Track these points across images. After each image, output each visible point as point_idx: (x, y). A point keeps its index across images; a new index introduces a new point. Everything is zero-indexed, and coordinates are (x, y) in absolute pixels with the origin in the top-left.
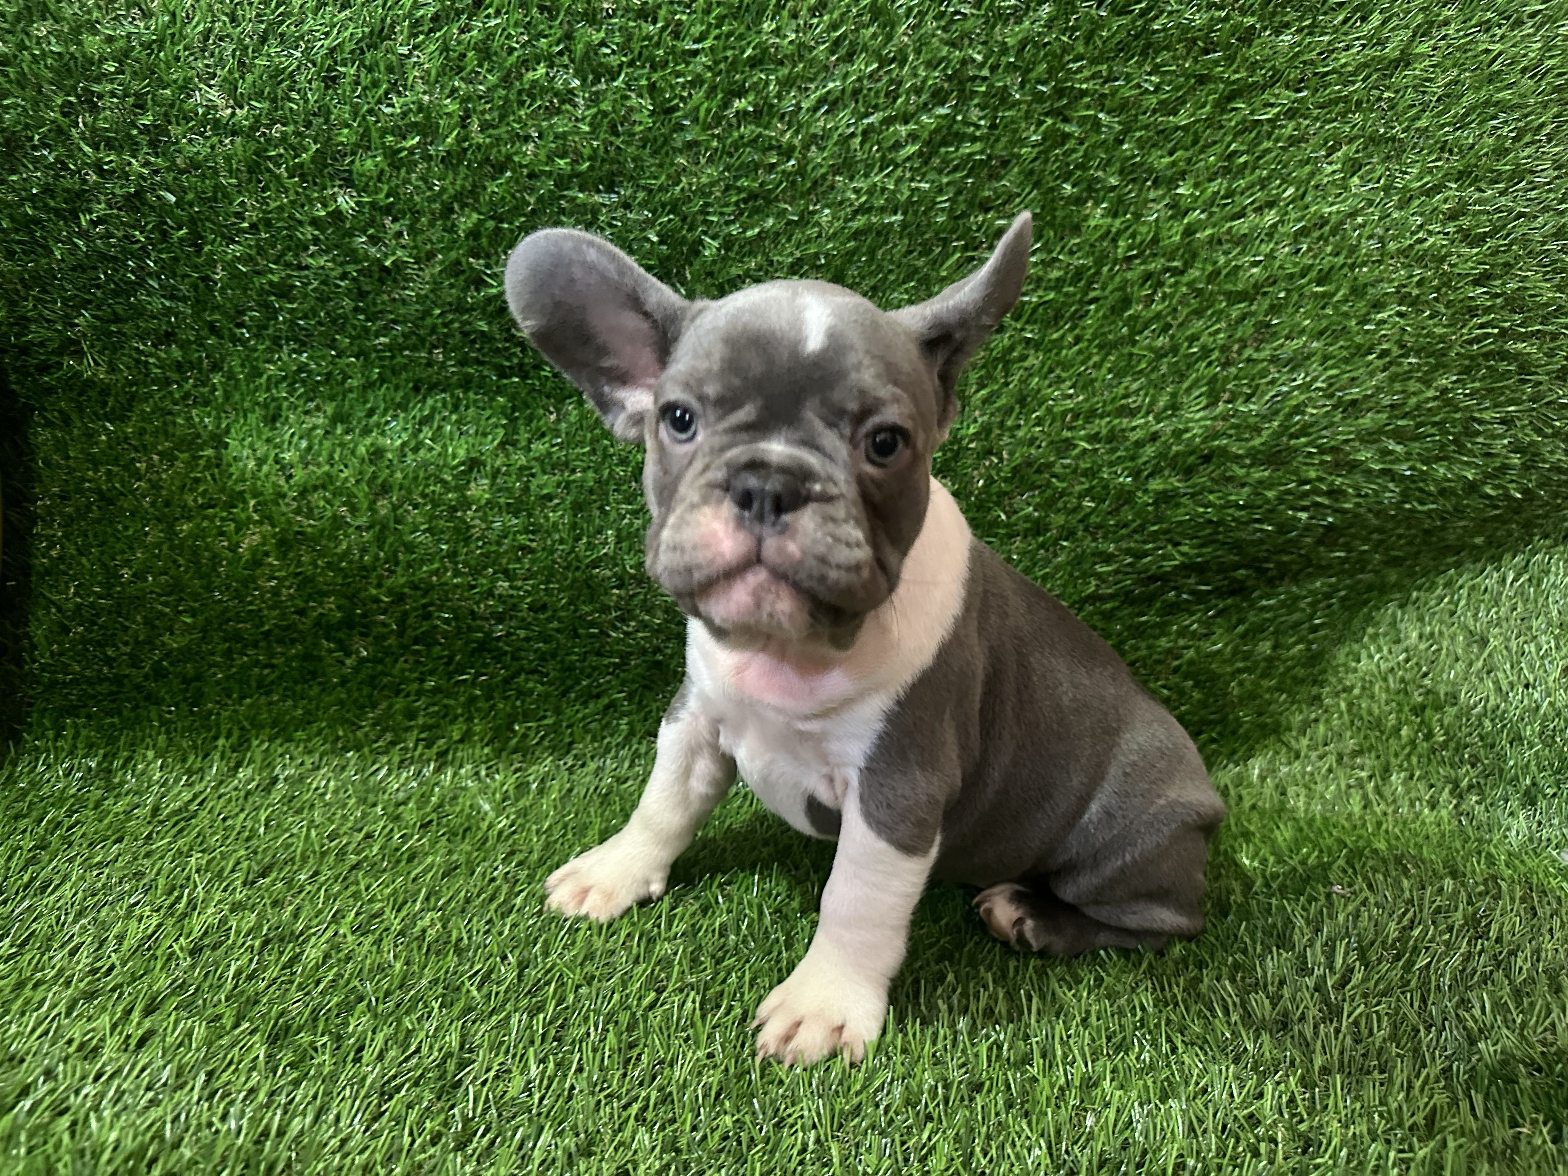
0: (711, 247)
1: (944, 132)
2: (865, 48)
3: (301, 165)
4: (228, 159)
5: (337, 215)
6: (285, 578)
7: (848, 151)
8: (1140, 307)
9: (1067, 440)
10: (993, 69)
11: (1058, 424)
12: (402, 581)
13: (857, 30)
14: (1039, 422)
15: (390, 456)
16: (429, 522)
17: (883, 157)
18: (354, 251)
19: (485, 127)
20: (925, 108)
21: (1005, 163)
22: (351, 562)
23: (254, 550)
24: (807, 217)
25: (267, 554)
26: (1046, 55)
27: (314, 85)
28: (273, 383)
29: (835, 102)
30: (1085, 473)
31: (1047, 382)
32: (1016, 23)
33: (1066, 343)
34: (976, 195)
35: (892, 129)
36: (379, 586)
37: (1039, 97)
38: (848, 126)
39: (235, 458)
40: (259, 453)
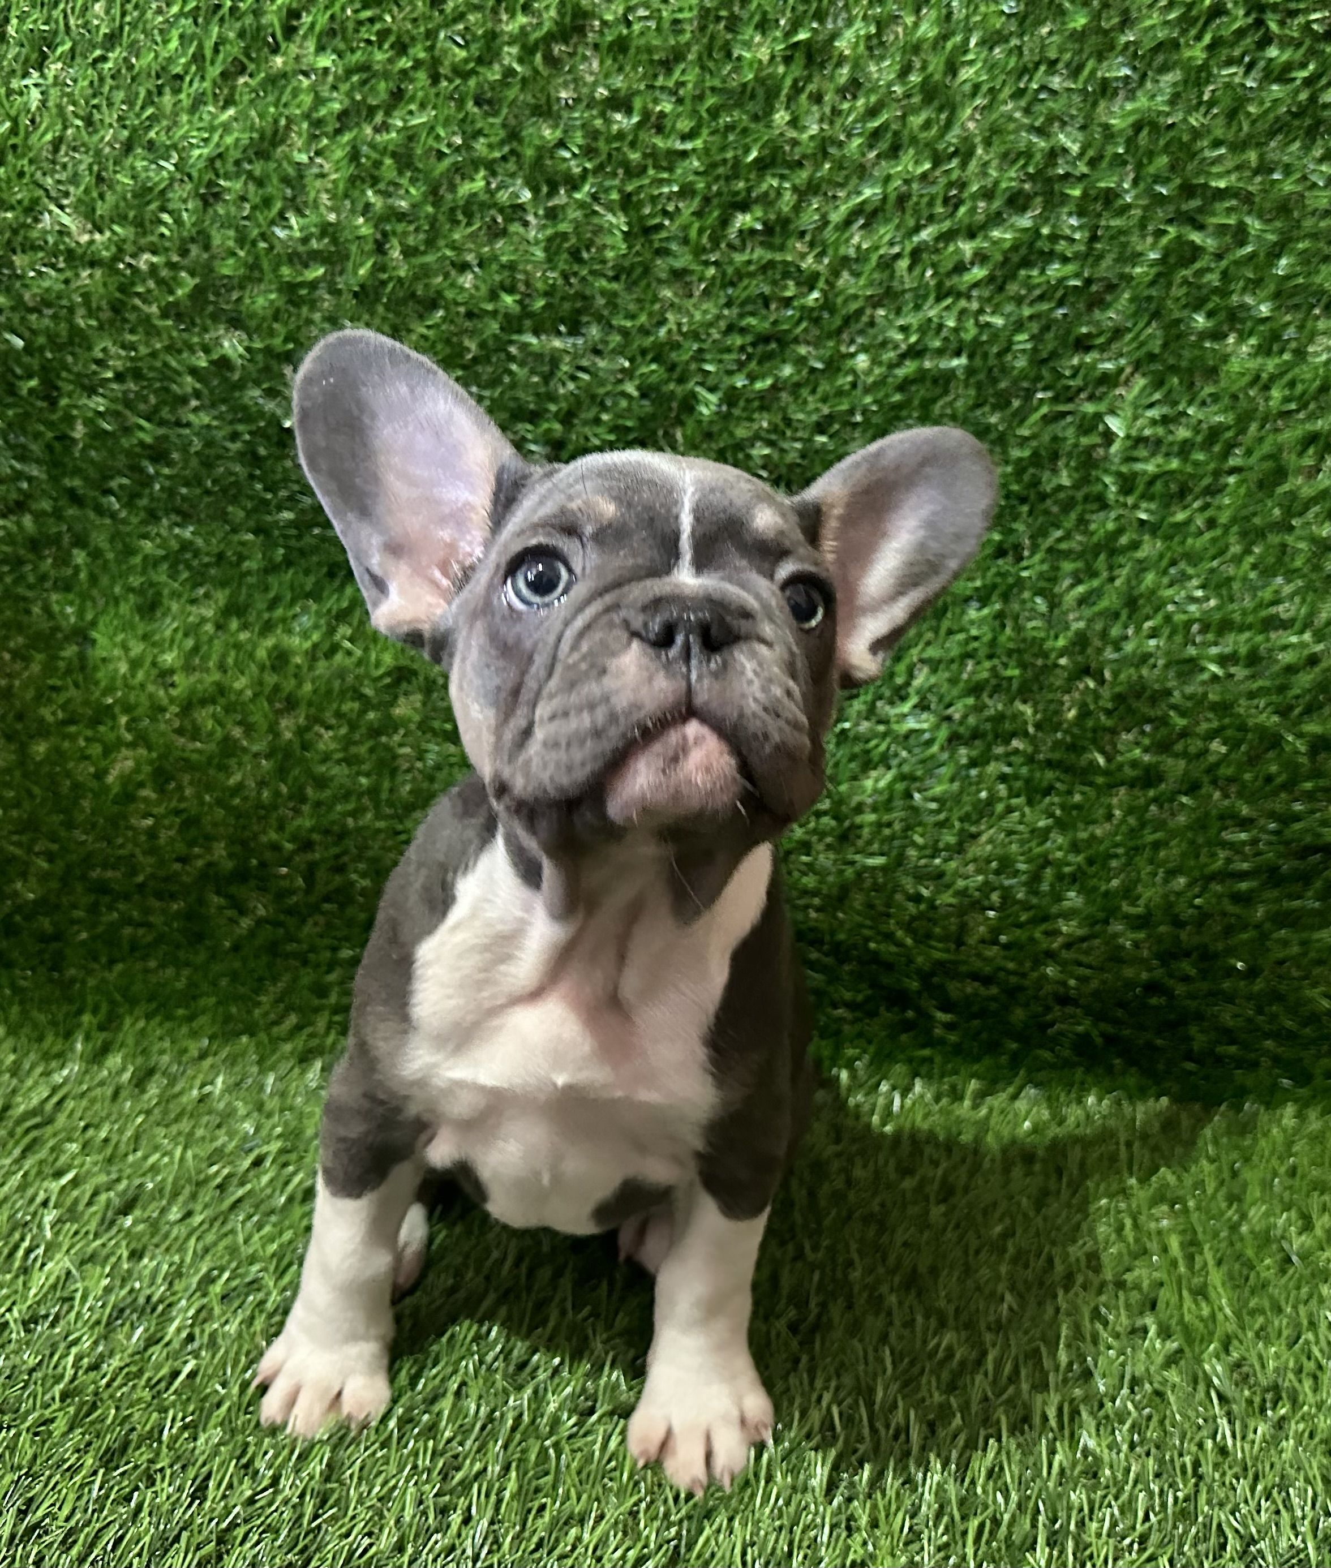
0: (709, 403)
1: (1023, 251)
2: (914, 141)
3: (176, 304)
4: (86, 296)
5: (224, 363)
6: (164, 816)
7: (892, 277)
8: (1300, 481)
9: (1191, 660)
10: (1092, 163)
11: (1179, 639)
12: (308, 823)
13: (904, 117)
14: (1154, 634)
15: (298, 660)
16: (345, 749)
17: (939, 285)
18: (245, 408)
19: (409, 252)
20: (996, 219)
21: (1111, 287)
22: (245, 799)
23: (125, 780)
24: (835, 365)
25: (141, 785)
26: (1167, 145)
27: (190, 206)
28: (151, 563)
29: (875, 213)
30: (1214, 707)
31: (1165, 580)
32: (1127, 99)
33: (1193, 529)
34: (1068, 332)
35: (951, 248)
36: (281, 828)
37: (1160, 200)
38: (891, 244)
39: (104, 660)
40: (133, 654)
